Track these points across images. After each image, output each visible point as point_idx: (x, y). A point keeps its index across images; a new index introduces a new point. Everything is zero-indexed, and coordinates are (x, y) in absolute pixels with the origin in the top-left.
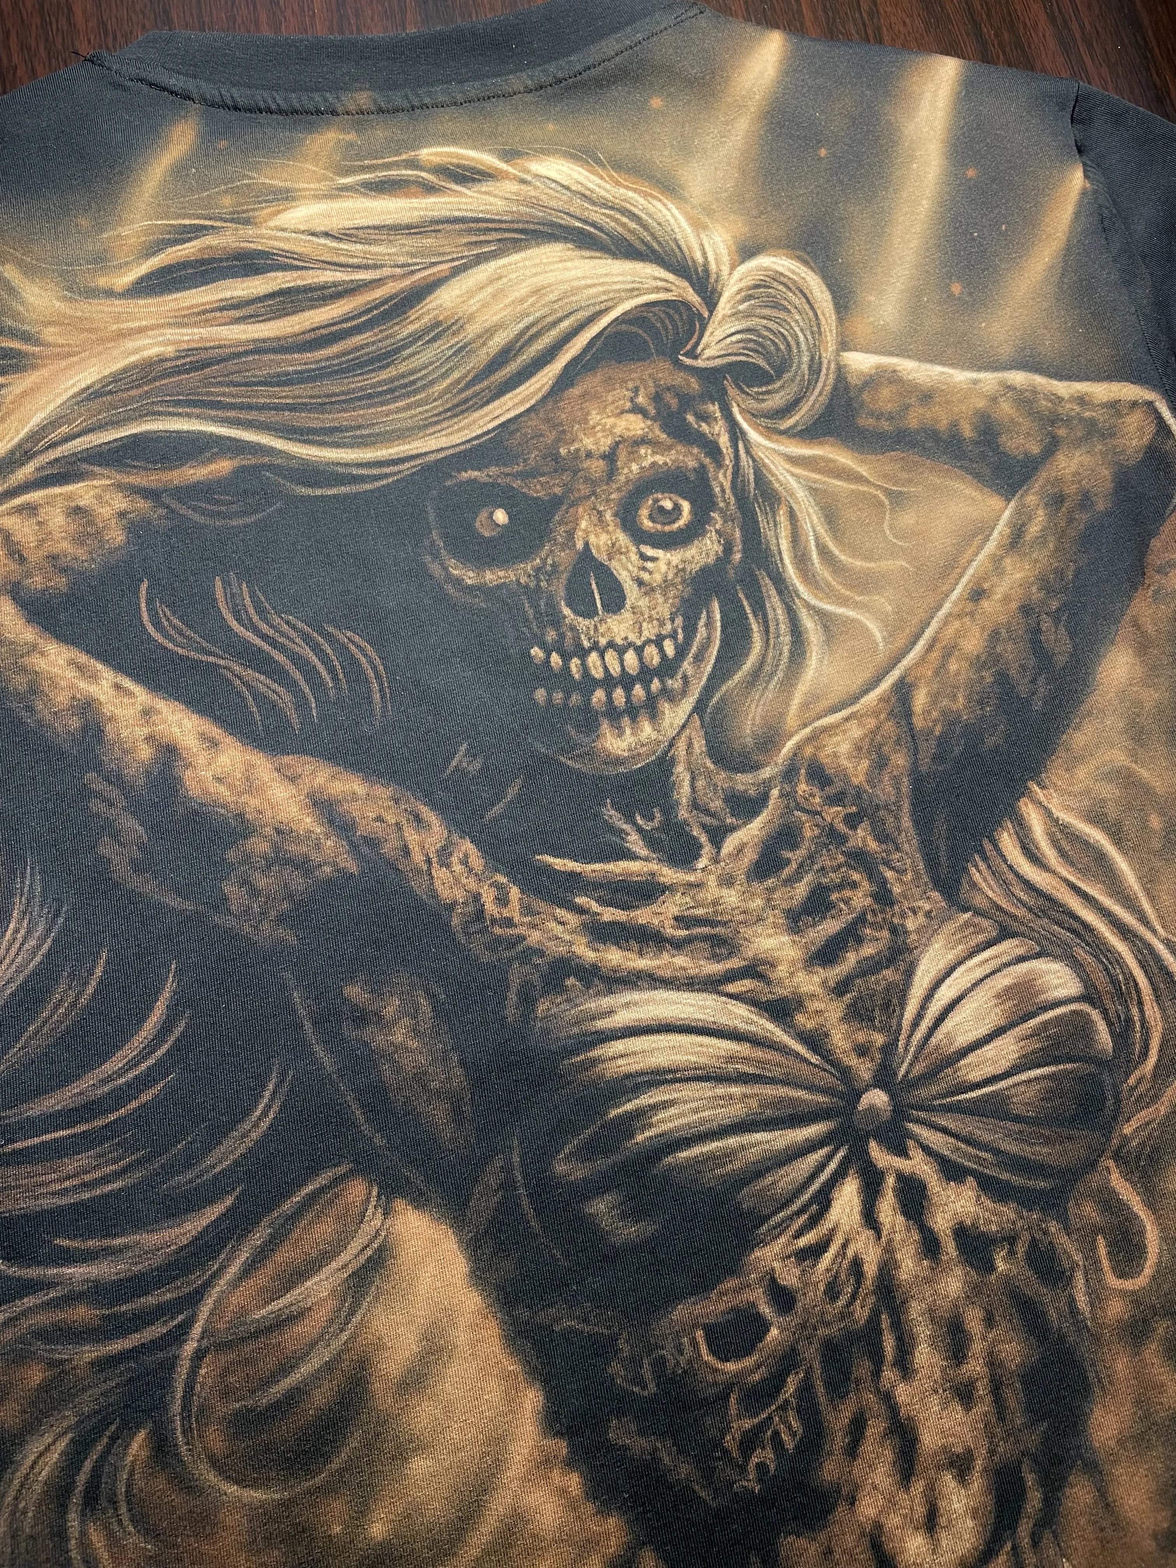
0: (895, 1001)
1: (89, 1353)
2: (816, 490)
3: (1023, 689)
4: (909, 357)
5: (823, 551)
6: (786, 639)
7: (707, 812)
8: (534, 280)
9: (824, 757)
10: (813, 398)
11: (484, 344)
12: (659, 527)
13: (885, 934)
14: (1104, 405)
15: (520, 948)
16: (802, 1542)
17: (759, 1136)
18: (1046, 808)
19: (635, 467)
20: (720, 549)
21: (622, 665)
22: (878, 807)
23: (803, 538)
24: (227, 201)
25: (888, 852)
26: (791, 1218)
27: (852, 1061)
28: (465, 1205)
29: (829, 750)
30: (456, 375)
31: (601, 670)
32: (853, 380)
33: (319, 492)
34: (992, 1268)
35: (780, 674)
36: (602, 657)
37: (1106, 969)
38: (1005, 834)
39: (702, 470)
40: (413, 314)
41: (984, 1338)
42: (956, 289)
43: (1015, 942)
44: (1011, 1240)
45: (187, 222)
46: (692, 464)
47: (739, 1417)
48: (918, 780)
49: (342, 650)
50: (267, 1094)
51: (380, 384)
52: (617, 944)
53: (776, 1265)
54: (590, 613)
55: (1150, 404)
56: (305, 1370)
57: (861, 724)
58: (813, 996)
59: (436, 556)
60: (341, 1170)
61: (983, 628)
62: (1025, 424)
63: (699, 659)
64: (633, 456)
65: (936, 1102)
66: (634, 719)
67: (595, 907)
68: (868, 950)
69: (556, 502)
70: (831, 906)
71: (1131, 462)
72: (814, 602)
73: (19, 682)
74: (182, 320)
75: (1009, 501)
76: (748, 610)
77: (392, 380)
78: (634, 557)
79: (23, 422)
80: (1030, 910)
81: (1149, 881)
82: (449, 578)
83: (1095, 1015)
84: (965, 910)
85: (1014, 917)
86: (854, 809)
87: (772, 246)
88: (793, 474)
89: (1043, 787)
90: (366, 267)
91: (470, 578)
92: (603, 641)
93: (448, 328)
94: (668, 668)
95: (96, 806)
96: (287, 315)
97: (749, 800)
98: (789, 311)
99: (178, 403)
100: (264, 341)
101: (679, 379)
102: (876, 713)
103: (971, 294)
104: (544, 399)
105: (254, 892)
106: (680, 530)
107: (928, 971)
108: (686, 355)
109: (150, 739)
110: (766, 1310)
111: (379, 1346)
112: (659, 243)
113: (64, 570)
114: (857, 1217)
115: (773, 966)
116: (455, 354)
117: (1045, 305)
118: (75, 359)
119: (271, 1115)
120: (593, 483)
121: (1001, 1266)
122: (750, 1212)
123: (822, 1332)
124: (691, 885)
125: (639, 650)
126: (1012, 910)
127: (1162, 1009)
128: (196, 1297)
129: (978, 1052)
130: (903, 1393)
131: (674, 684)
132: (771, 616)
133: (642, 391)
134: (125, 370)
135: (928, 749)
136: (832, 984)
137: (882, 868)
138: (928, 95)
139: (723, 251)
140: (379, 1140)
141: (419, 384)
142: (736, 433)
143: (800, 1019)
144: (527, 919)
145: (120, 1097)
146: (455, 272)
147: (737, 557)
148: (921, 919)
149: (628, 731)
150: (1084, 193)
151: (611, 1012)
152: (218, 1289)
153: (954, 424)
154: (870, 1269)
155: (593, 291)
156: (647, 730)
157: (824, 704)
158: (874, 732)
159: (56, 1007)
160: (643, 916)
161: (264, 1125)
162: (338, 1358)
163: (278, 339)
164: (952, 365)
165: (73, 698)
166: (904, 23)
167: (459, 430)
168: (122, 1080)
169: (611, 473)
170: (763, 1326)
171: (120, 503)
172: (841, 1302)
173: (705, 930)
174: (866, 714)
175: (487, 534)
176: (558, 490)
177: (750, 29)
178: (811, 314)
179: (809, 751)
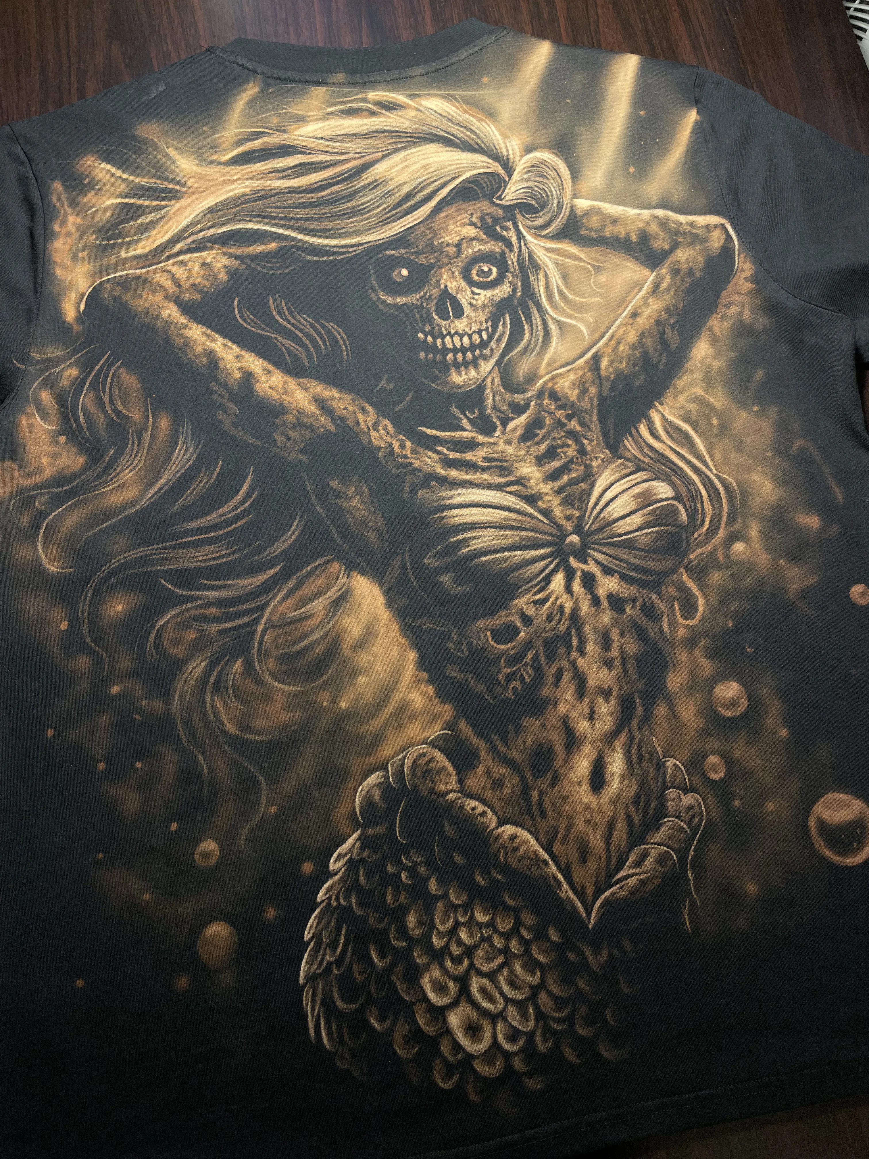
0: (585, 497)
1: (216, 627)
2: (558, 264)
3: (654, 360)
4: (607, 202)
5: (561, 293)
6: (541, 333)
7: (500, 411)
8: (423, 161)
9: (557, 387)
10: (558, 221)
11: (398, 191)
12: (481, 279)
13: (582, 468)
14: (702, 227)
15: (410, 468)
16: (531, 721)
17: (519, 552)
18: (662, 414)
19: (470, 251)
20: (511, 290)
21: (462, 343)
22: (581, 411)
23: (551, 287)
24: (275, 120)
25: (586, 432)
26: (532, 587)
27: (564, 522)
28: (383, 575)
29: (559, 385)
30: (385, 205)
31: (451, 345)
32: (579, 212)
33: (318, 259)
34: (623, 611)
35: (538, 349)
36: (452, 337)
37: (687, 487)
38: (642, 425)
39: (503, 253)
40: (364, 176)
41: (619, 641)
42: (632, 169)
43: (644, 473)
44: (634, 601)
45: (255, 130)
46: (498, 250)
47: (505, 667)
48: (602, 399)
49: (328, 331)
50: (295, 524)
51: (347, 209)
52: (456, 468)
53: (525, 606)
54: (446, 317)
55: (723, 225)
56: (312, 638)
57: (575, 374)
58: (547, 494)
59: (373, 290)
60: (328, 558)
61: (637, 331)
62: (662, 235)
63: (499, 341)
64: (469, 245)
65: (602, 541)
66: (466, 368)
67: (446, 451)
68: (574, 475)
69: (431, 267)
70: (558, 455)
71: (714, 254)
72: (555, 316)
73: (179, 341)
74: (253, 177)
75: (653, 271)
76: (523, 319)
77: (353, 207)
78: (469, 293)
79: (179, 223)
80: (652, 459)
81: (710, 449)
82: (380, 300)
83: (680, 507)
84: (621, 459)
85: (644, 463)
86: (570, 412)
87: (541, 147)
88: (547, 256)
89: (661, 404)
90: (341, 153)
91: (389, 300)
92: (453, 331)
93: (381, 183)
94: (484, 344)
95: (215, 397)
96: (304, 175)
97: (521, 406)
98: (548, 179)
99: (252, 216)
100: (292, 188)
101: (493, 210)
102: (582, 368)
103: (639, 172)
104: (426, 219)
105: (289, 439)
106: (491, 280)
107: (601, 485)
108: (497, 198)
109: (240, 369)
110: (518, 624)
111: (345, 631)
112: (485, 144)
113: (199, 291)
114: (562, 588)
115: (528, 480)
116: (384, 196)
117: (676, 178)
118: (202, 194)
119: (296, 534)
120: (450, 258)
121: (628, 611)
122: (514, 584)
123: (544, 634)
124: (491, 444)
125: (470, 336)
126: (642, 458)
127: (712, 505)
128: (263, 607)
129: (623, 520)
130: (580, 662)
131: (487, 352)
132: (534, 322)
133: (474, 215)
134: (226, 200)
135: (607, 385)
136: (555, 489)
137: (582, 438)
138: (622, 75)
139: (517, 148)
140: (345, 546)
141: (366, 210)
142: (520, 236)
143: (540, 503)
144: (413, 456)
145: (229, 522)
146: (385, 157)
147: (519, 294)
148: (599, 461)
149: (464, 373)
150: (696, 122)
151: (452, 497)
152: (273, 604)
153: (628, 234)
154: (568, 610)
155: (452, 167)
156: (473, 373)
157: (559, 363)
158: (582, 377)
159: (199, 483)
160: (468, 456)
161: (294, 537)
162: (326, 634)
163: (299, 187)
164: (627, 206)
165: (204, 349)
166: (613, 37)
167: (385, 232)
168: (229, 516)
169: (459, 253)
170: (518, 631)
171: (224, 261)
172: (554, 623)
173: (498, 464)
174: (578, 369)
175: (398, 280)
176: (432, 261)
177: (534, 40)
178: (559, 181)
179: (550, 385)
